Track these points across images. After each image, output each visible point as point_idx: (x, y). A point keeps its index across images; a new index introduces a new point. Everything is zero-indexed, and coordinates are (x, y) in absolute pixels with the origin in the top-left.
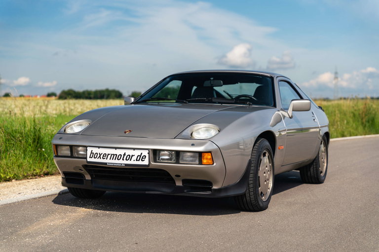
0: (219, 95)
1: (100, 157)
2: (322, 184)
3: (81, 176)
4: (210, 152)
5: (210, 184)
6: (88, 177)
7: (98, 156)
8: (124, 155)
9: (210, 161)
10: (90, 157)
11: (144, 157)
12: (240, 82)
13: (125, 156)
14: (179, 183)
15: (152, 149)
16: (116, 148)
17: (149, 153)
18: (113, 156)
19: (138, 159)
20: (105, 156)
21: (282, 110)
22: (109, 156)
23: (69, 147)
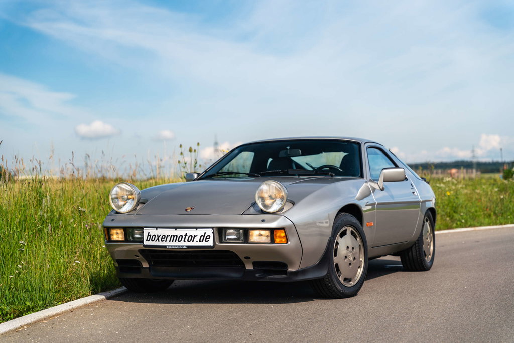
0: (299, 166)
1: (158, 239)
2: (428, 272)
3: (138, 263)
4: (283, 229)
5: (285, 266)
6: (145, 265)
7: (156, 237)
8: (186, 235)
9: (284, 240)
10: (147, 240)
11: (208, 237)
12: (325, 152)
13: (187, 237)
14: (249, 267)
15: (216, 228)
16: (176, 228)
17: (213, 232)
18: (172, 237)
19: (201, 240)
20: (164, 237)
21: (371, 181)
22: (169, 237)
23: (123, 230)
